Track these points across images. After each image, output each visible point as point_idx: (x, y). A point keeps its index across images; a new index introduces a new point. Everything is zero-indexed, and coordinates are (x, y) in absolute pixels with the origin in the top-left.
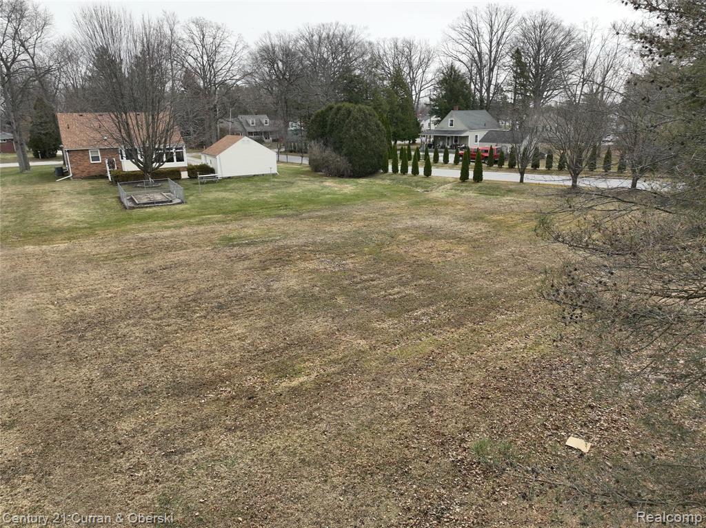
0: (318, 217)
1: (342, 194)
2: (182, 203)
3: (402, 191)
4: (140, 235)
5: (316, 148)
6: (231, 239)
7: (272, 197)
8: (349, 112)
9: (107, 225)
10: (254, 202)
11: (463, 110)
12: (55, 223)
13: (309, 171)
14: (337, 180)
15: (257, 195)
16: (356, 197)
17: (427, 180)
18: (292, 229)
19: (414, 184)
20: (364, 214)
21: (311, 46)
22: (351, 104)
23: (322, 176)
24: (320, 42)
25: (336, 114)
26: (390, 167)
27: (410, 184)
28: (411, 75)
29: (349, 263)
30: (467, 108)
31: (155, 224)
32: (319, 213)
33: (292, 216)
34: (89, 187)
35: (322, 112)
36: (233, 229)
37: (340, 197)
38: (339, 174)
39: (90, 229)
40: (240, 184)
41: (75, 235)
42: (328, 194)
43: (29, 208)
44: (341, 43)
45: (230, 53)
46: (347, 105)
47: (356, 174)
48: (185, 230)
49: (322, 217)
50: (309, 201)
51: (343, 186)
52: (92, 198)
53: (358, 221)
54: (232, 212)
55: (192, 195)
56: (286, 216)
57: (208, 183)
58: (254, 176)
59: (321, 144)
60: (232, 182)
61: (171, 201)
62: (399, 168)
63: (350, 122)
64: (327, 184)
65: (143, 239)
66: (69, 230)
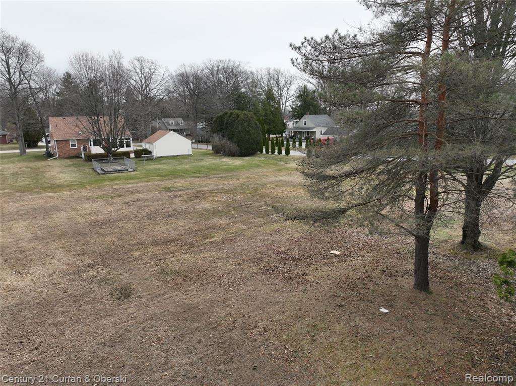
0: (220, 177)
1: (233, 166)
2: (134, 171)
3: (271, 164)
4: (113, 187)
5: (217, 139)
6: (168, 188)
7: (190, 167)
8: (238, 116)
9: (90, 183)
10: (179, 170)
11: (313, 114)
12: (58, 182)
13: (212, 153)
14: (231, 158)
15: (181, 166)
16: (243, 167)
17: (287, 157)
18: (204, 183)
19: (279, 160)
20: (247, 175)
21: (212, 73)
22: (239, 111)
23: (222, 155)
24: (218, 70)
25: (230, 117)
26: (264, 150)
27: (276, 160)
28: (279, 92)
29: (238, 197)
30: (315, 113)
31: (121, 182)
32: (220, 175)
33: (204, 177)
34: (71, 163)
35: (221, 116)
36: (169, 183)
37: (233, 167)
38: (232, 155)
39: (82, 185)
40: (169, 161)
41: (74, 188)
42: (225, 165)
43: (38, 175)
44: (232, 72)
45: (159, 78)
46: (236, 111)
47: (243, 154)
48: (139, 185)
49: (222, 177)
50: (214, 169)
51: (234, 161)
52: (76, 169)
53: (243, 179)
54: (166, 175)
55: (139, 167)
56: (200, 177)
57: (148, 160)
58: (177, 156)
59: (220, 135)
60: (164, 160)
61: (127, 170)
62: (270, 151)
63: (238, 122)
64: (224, 160)
65: (116, 189)
66: (68, 185)
